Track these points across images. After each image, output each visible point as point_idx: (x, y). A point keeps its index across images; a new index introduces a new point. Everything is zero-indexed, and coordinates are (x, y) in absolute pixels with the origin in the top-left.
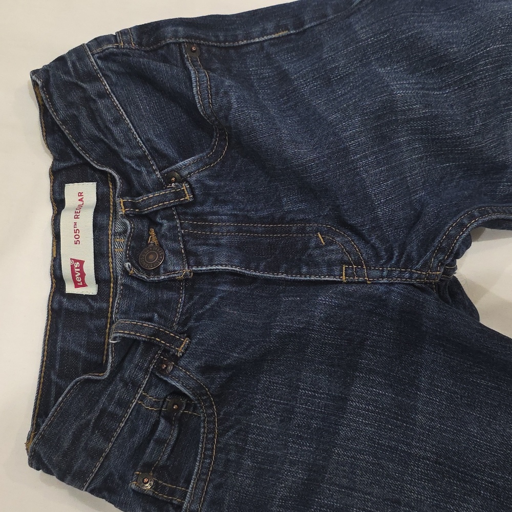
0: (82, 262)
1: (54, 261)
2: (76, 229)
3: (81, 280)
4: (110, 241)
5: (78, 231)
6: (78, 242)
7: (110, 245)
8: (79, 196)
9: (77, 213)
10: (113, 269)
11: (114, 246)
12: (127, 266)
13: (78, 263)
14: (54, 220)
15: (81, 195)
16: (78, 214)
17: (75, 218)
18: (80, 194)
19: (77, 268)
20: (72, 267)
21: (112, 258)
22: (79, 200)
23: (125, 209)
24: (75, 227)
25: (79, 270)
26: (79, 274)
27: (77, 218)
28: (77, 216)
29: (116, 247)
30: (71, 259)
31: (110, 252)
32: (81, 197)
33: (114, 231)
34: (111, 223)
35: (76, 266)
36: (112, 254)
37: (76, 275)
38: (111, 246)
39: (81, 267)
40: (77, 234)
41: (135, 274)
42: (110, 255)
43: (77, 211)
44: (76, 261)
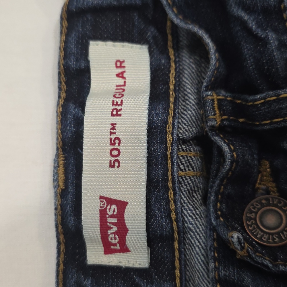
0: (122, 205)
1: (61, 198)
2: (113, 137)
3: (117, 240)
4: (169, 156)
5: (117, 142)
6: (116, 164)
7: (169, 165)
8: (117, 67)
9: (117, 104)
10: (177, 214)
11: (179, 166)
12: (235, 240)
13: (114, 207)
14: (62, 113)
15: (121, 67)
16: (118, 108)
17: (113, 115)
18: (120, 64)
19: (112, 216)
20: (103, 213)
21: (174, 190)
22: (118, 75)
23: (221, 115)
24: (111, 133)
25: (115, 220)
26: (115, 229)
27: (117, 115)
28: (117, 111)
29: (182, 167)
30: (101, 197)
31: (170, 178)
32: (120, 70)
33: (178, 135)
34: (170, 120)
35: (110, 213)
36: (173, 183)
37: (110, 232)
38: (172, 165)
39: (120, 215)
40: (116, 146)
41: (250, 256)
42: (170, 184)
43: (116, 100)
44: (110, 201)
